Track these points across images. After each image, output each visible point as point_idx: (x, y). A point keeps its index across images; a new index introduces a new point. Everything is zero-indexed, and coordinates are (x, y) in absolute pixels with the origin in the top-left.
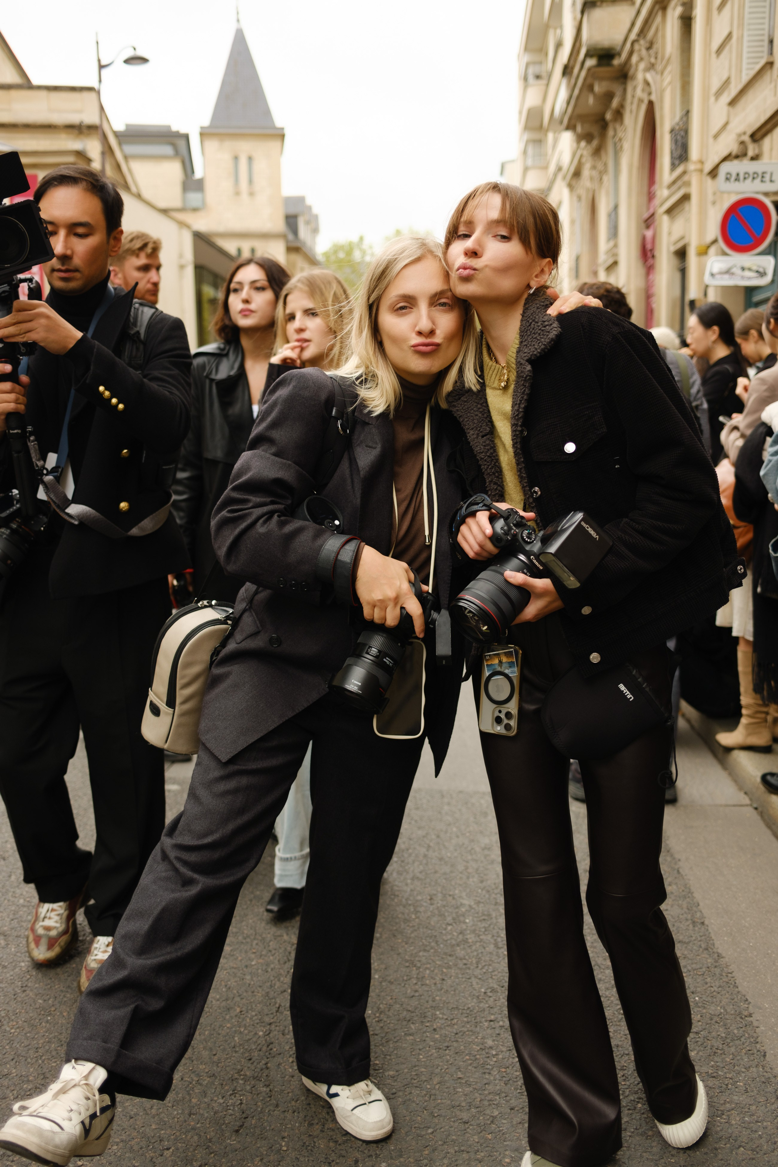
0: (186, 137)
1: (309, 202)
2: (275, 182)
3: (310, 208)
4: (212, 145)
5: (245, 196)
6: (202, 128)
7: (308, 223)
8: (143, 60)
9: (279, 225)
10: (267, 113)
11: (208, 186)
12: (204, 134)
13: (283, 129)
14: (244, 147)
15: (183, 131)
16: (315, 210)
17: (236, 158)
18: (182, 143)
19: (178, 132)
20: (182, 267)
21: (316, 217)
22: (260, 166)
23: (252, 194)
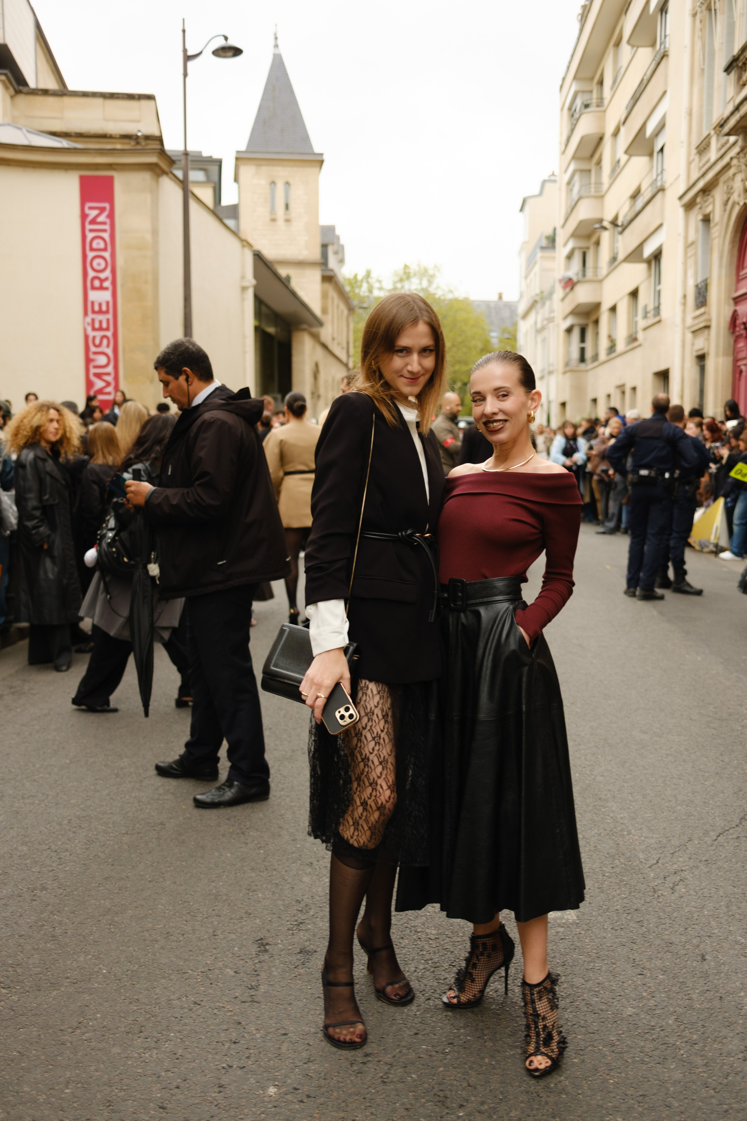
0: (219, 163)
1: (338, 232)
2: (313, 209)
3: (338, 238)
4: (247, 171)
5: (281, 222)
6: (238, 152)
7: (336, 253)
8: (237, 52)
9: (316, 254)
10: (306, 139)
11: (243, 212)
12: (240, 159)
13: (322, 154)
14: (282, 173)
15: (216, 156)
16: (342, 241)
17: (273, 183)
18: (215, 168)
19: (211, 157)
20: (244, 289)
21: (342, 247)
22: (298, 193)
23: (288, 221)
